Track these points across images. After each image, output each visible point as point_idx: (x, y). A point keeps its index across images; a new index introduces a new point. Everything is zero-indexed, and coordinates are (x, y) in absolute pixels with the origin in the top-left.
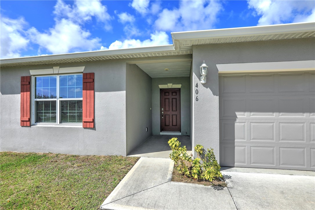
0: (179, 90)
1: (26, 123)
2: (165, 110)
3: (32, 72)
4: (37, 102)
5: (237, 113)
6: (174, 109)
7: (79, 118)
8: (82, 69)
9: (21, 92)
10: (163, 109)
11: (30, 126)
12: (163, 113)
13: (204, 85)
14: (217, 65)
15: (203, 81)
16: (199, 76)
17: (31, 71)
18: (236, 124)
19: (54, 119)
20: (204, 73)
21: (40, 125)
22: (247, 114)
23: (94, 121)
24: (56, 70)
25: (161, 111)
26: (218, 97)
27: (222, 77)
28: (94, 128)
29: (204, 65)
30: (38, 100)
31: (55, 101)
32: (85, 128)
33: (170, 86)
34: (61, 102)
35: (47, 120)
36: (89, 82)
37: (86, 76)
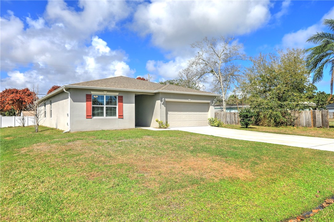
1: (88, 117)
3: (93, 93)
4: (93, 107)
5: (168, 112)
7: (115, 114)
8: (117, 94)
9: (86, 101)
11: (91, 118)
14: (165, 99)
15: (162, 103)
16: (161, 101)
17: (91, 92)
18: (168, 115)
19: (102, 114)
20: (163, 101)
21: (95, 118)
23: (123, 116)
24: (105, 93)
26: (165, 108)
27: (167, 102)
28: (123, 118)
29: (163, 99)
30: (94, 106)
31: (103, 107)
32: (119, 118)
34: (106, 107)
35: (98, 115)
36: (121, 99)
37: (119, 97)
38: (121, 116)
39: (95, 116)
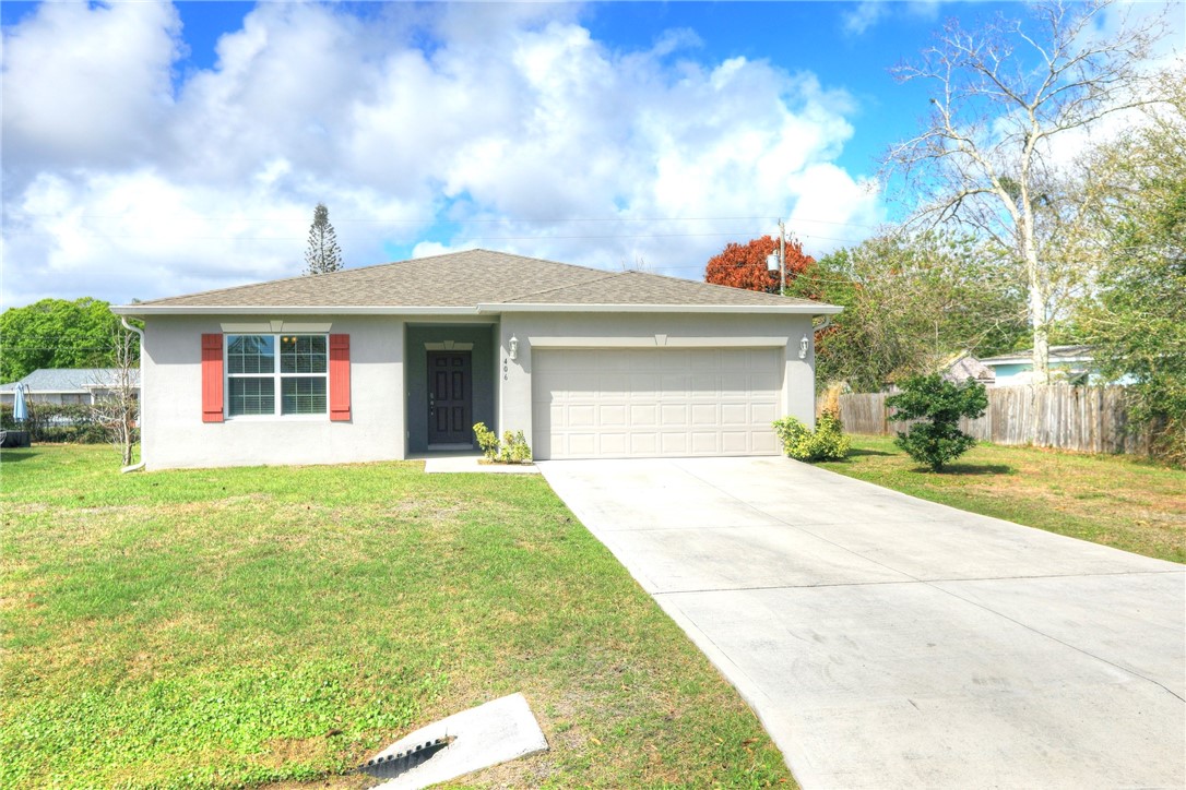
0: (469, 353)
1: (211, 415)
2: (437, 397)
3: (227, 328)
4: (231, 380)
5: (553, 393)
6: (457, 395)
7: (319, 406)
8: (326, 328)
9: (204, 359)
10: (432, 396)
11: (224, 421)
12: (432, 403)
13: (514, 360)
14: (530, 338)
15: (512, 356)
16: (509, 351)
17: (222, 325)
18: (552, 408)
19: (268, 407)
20: (513, 347)
21: (238, 418)
22: (565, 393)
23: (349, 410)
24: (276, 326)
25: (429, 400)
26: (530, 375)
27: (535, 351)
28: (350, 421)
29: (513, 339)
30: (235, 375)
31: (272, 379)
32: (333, 421)
33: (449, 345)
34: (283, 379)
35: (253, 408)
36: (342, 349)
37: (334, 338)
38: (343, 414)
39: (242, 413)
